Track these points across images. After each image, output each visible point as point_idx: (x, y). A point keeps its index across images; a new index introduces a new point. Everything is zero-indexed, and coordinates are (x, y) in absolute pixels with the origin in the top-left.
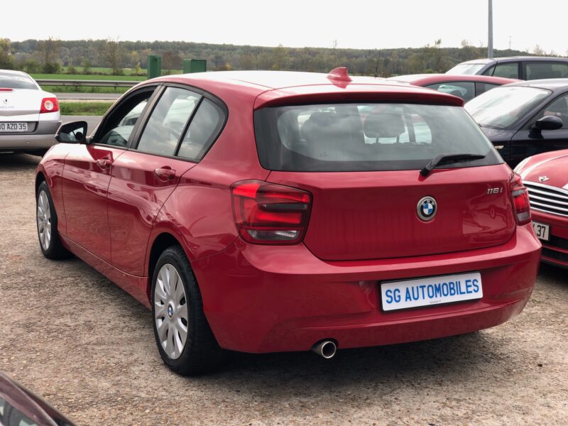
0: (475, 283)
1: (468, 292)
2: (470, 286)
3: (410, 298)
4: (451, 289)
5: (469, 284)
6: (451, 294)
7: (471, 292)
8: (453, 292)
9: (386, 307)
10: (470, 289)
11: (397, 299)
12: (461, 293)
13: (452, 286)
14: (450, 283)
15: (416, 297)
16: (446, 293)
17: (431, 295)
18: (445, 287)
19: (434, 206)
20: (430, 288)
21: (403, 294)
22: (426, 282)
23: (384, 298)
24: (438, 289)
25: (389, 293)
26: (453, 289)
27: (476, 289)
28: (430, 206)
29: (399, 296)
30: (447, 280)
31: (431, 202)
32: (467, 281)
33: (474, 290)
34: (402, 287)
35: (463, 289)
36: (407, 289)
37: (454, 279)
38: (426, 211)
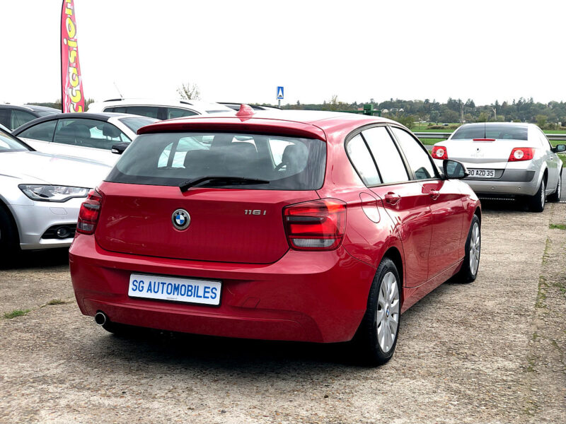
0: (214, 291)
1: (205, 297)
2: (208, 292)
3: (151, 290)
4: (188, 290)
5: (207, 290)
6: (188, 295)
7: (208, 298)
8: (190, 293)
9: (131, 293)
10: (207, 295)
11: (141, 289)
12: (197, 296)
13: (190, 288)
14: (189, 286)
15: (156, 290)
16: (183, 293)
17: (169, 292)
18: (183, 288)
19: (185, 218)
20: (170, 286)
21: (146, 286)
22: (168, 280)
23: (131, 286)
24: (176, 288)
25: (135, 283)
26: (191, 291)
27: (214, 296)
28: (182, 218)
29: (142, 287)
30: (187, 282)
31: (183, 214)
32: (205, 288)
33: (211, 297)
34: (147, 280)
35: (201, 293)
36: (150, 283)
37: (194, 283)
38: (178, 222)
